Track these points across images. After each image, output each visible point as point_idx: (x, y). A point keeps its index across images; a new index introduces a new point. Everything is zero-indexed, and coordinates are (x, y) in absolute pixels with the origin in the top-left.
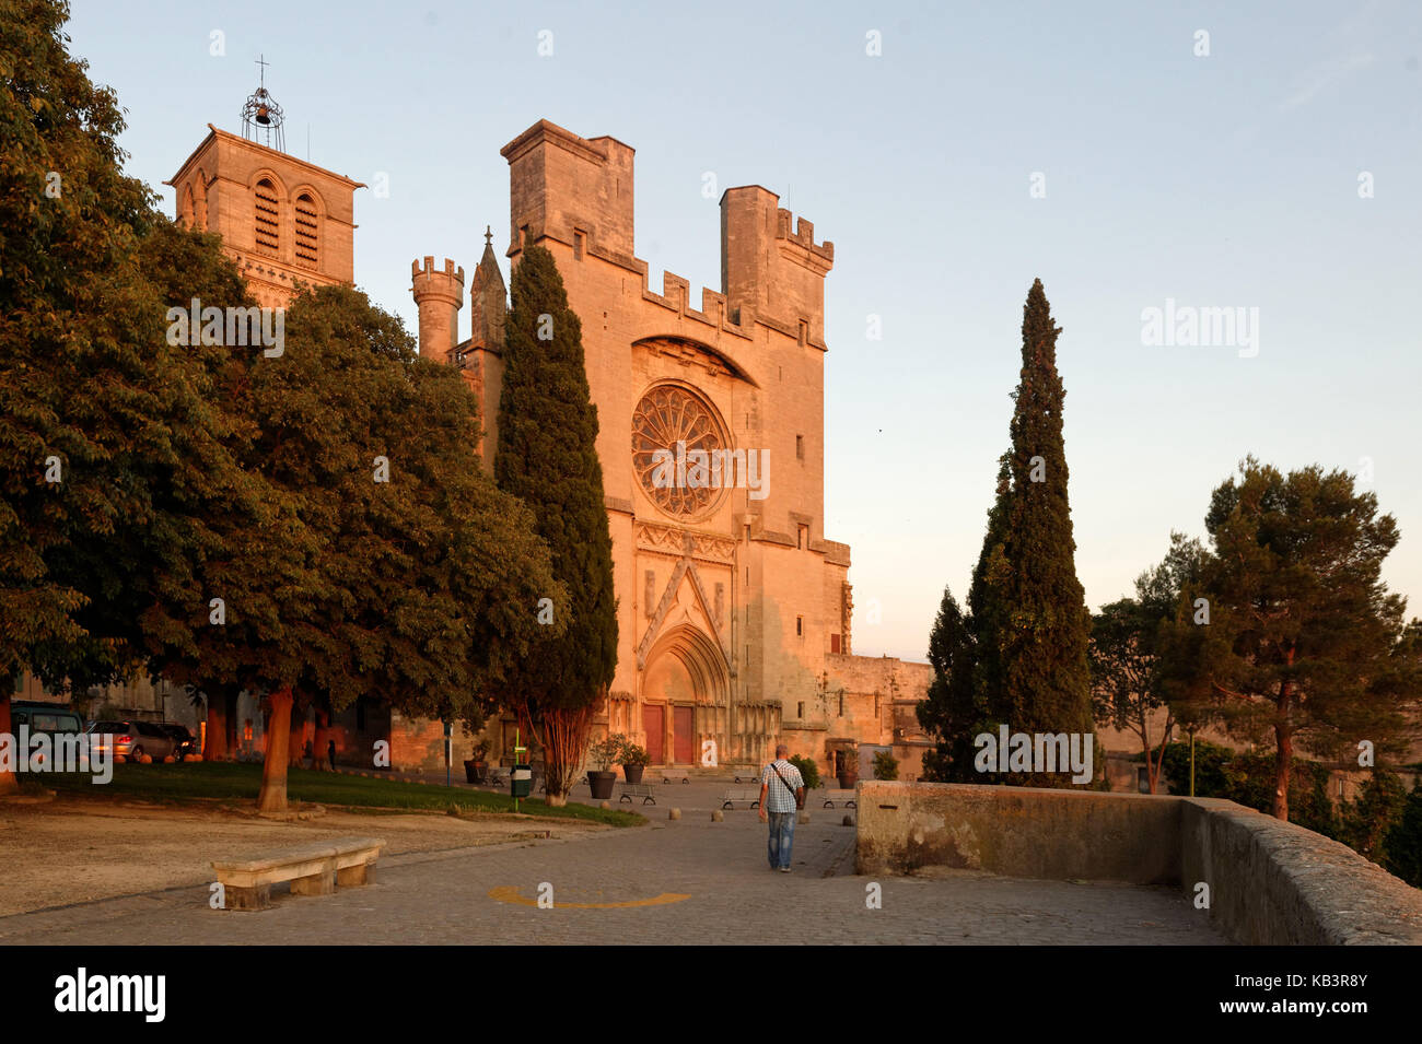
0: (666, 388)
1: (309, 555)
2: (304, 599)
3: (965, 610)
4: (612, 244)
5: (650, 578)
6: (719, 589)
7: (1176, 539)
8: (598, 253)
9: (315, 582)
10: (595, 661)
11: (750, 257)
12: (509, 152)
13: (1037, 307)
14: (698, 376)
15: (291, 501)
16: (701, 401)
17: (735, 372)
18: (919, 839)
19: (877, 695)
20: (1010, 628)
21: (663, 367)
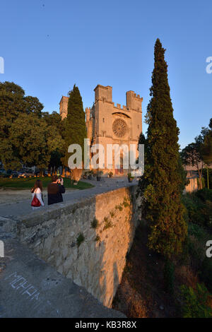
0: (118, 120)
4: (109, 100)
8: (106, 102)
11: (130, 101)
12: (95, 90)
14: (123, 118)
16: (123, 121)
17: (128, 117)
21: (117, 117)
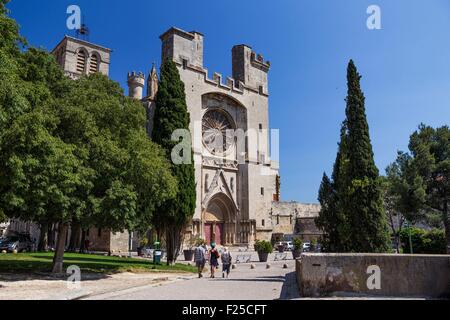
1: (74, 167)
2: (71, 185)
3: (331, 180)
4: (195, 64)
5: (207, 177)
6: (232, 179)
7: (399, 153)
8: (191, 67)
9: (76, 179)
10: (188, 207)
12: (161, 37)
13: (351, 68)
14: (225, 106)
15: (70, 148)
18: (331, 279)
19: (291, 216)
20: (352, 186)
21: (213, 103)
